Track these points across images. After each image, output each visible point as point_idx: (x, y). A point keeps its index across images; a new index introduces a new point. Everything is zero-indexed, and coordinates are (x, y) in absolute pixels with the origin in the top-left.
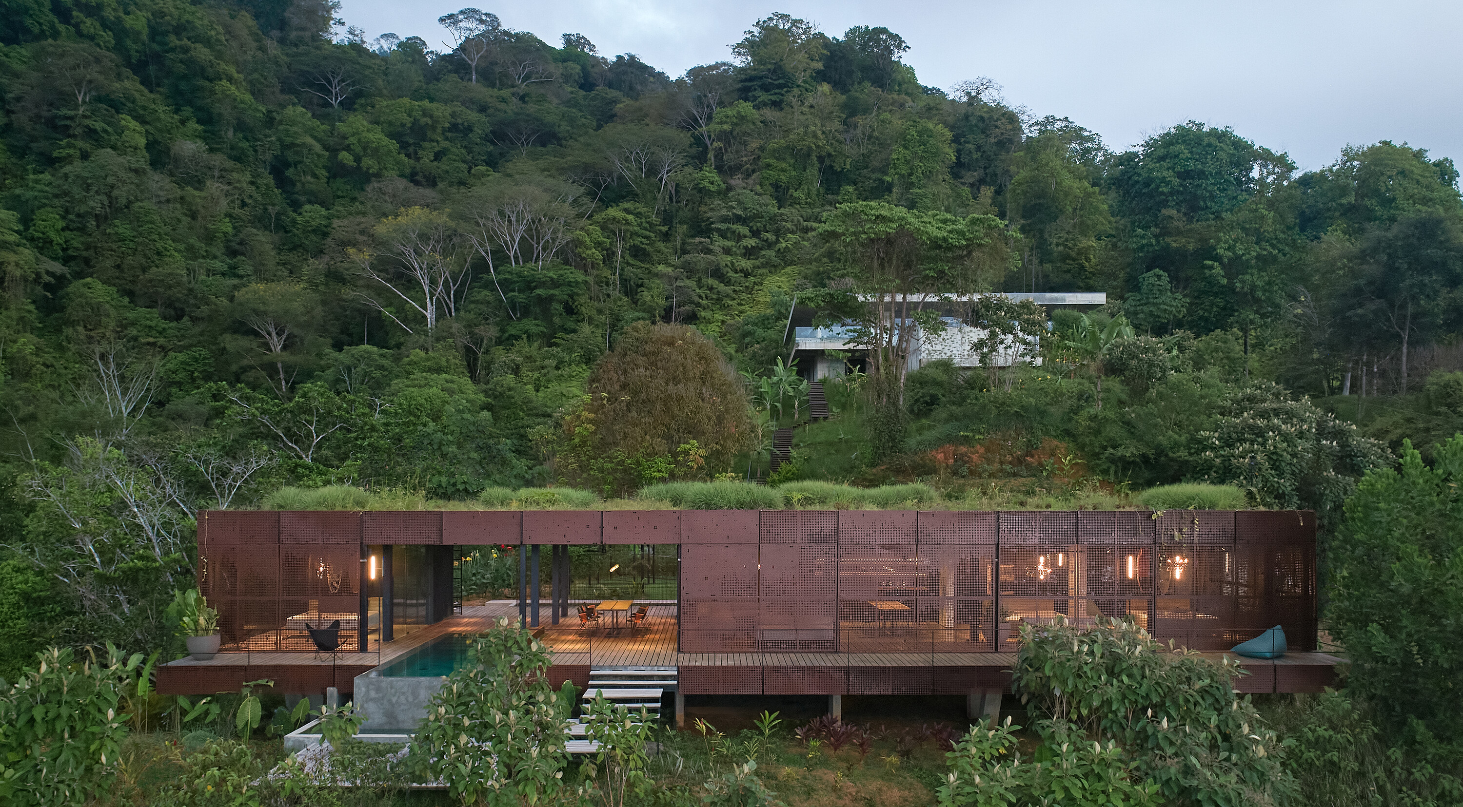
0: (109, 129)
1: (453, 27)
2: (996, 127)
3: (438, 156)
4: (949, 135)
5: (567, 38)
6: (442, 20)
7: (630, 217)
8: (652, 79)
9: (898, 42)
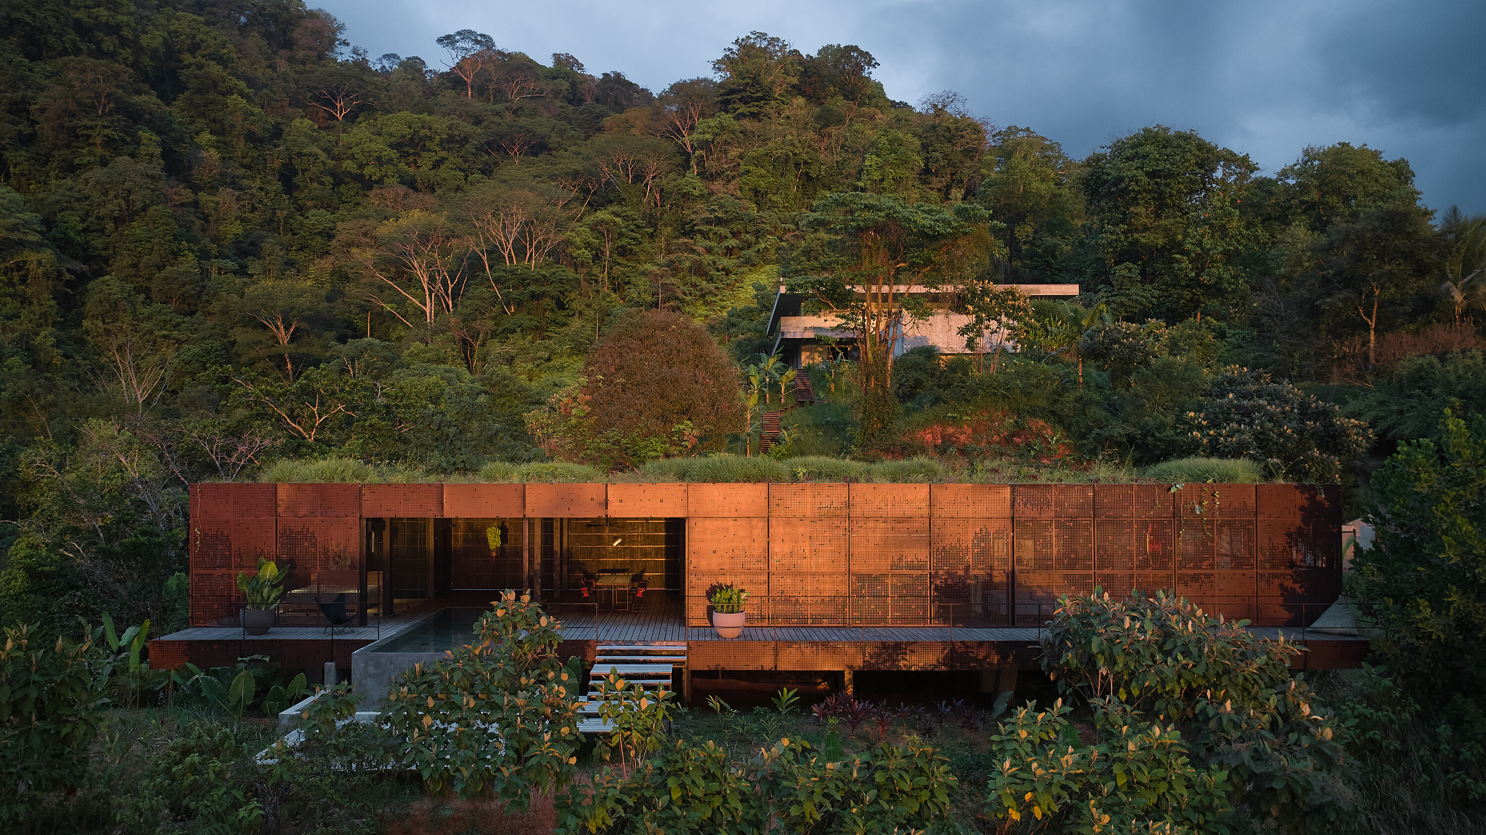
0: (128, 139)
1: (449, 48)
2: (962, 137)
3: (436, 165)
4: (917, 142)
5: (557, 57)
6: (440, 41)
7: (618, 220)
8: (636, 95)
9: (869, 60)
